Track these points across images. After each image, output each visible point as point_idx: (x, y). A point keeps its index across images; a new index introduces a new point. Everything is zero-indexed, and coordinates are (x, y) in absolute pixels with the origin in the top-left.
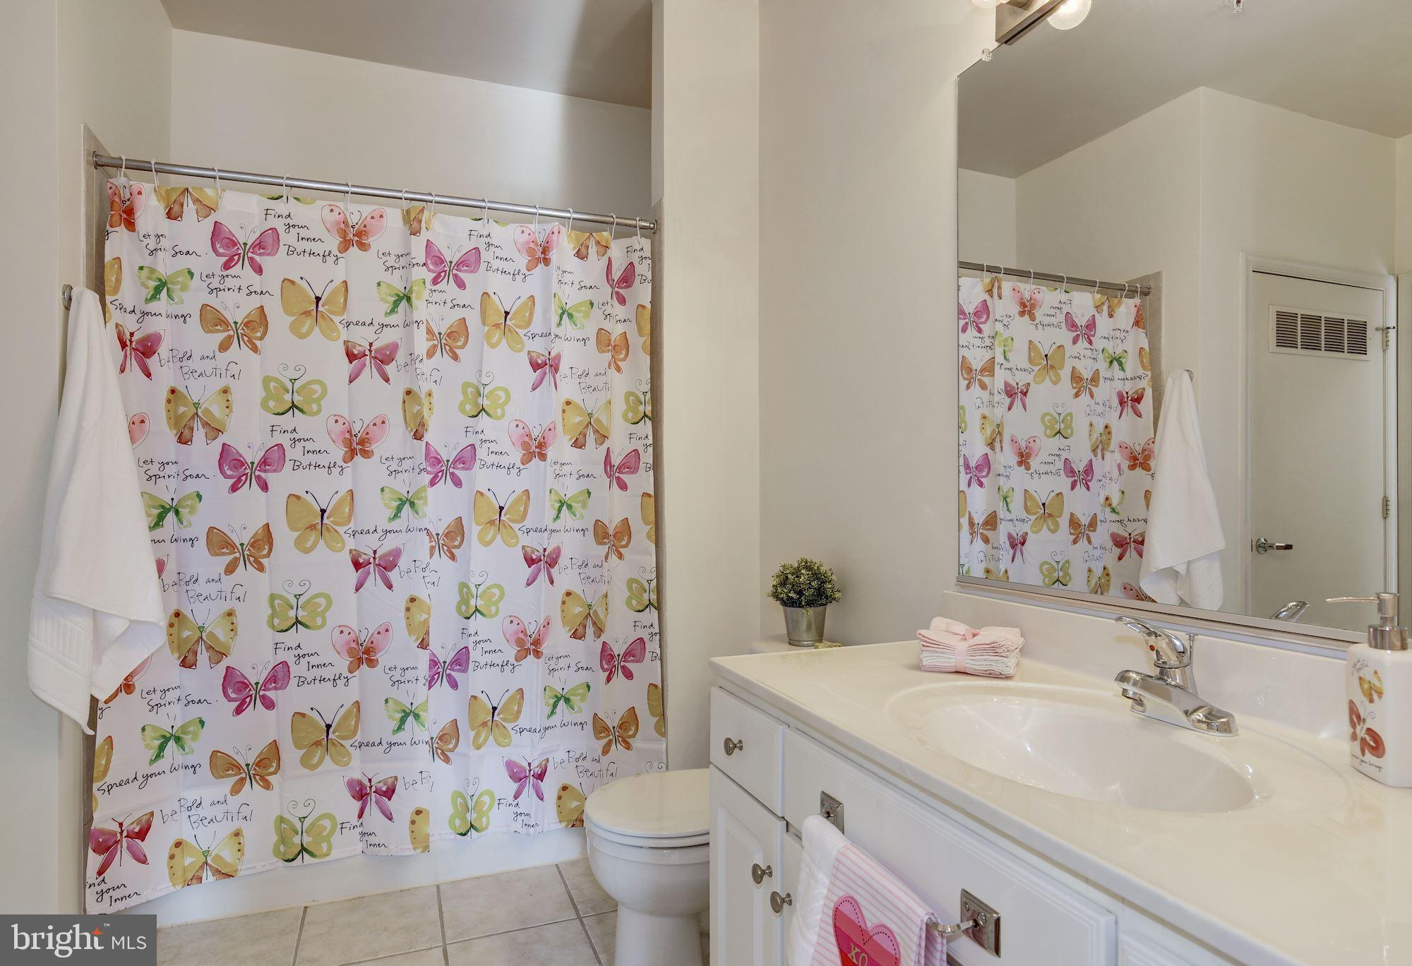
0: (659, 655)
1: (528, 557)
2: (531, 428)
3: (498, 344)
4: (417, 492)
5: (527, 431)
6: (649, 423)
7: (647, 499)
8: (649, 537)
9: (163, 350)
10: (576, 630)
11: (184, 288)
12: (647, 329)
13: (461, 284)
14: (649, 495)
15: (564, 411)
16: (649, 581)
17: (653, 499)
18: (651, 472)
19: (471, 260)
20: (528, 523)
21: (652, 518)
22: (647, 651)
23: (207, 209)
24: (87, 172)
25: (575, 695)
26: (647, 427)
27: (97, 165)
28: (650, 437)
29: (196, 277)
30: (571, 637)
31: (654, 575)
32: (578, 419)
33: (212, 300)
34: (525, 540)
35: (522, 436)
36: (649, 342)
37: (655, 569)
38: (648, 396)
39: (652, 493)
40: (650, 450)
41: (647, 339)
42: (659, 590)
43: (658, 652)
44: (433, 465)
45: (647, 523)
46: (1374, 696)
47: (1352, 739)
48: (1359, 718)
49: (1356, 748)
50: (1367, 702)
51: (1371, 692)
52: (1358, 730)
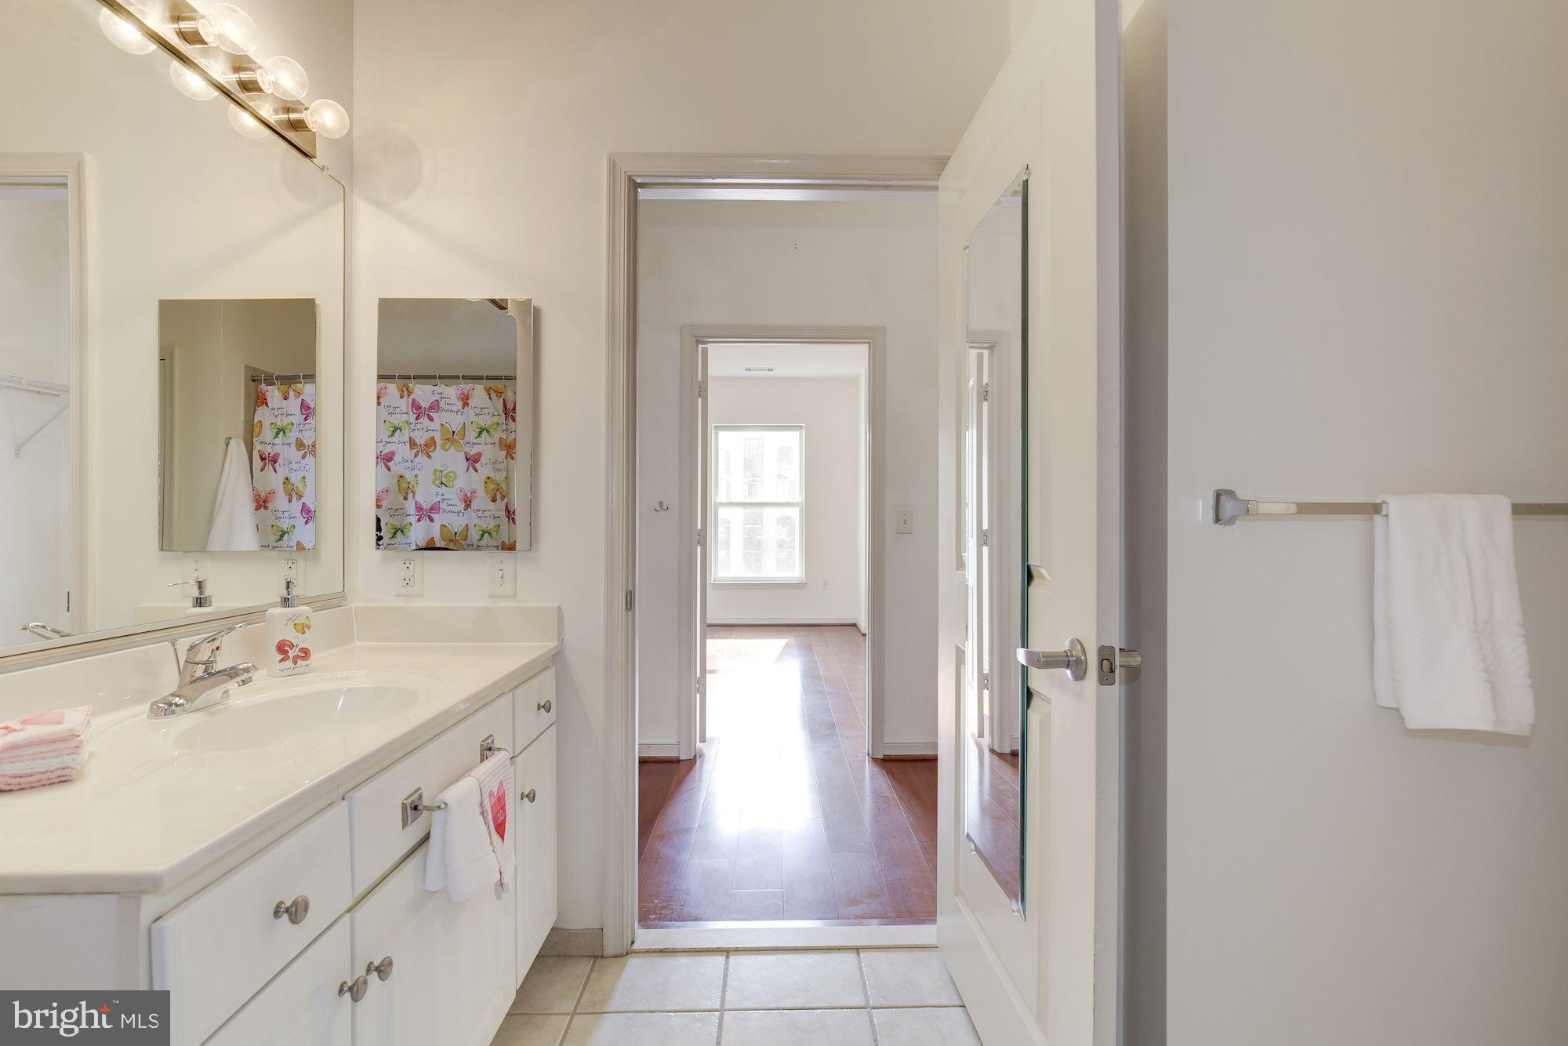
3: (449, 448)
4: (405, 526)
9: (280, 461)
11: (290, 431)
13: (431, 419)
15: (486, 483)
19: (435, 407)
23: (298, 394)
24: (246, 385)
27: (253, 381)
29: (295, 426)
32: (493, 486)
33: (300, 436)
44: (419, 512)
46: (306, 629)
47: (281, 661)
48: (292, 646)
49: (289, 663)
50: (299, 635)
51: (303, 629)
52: (291, 653)
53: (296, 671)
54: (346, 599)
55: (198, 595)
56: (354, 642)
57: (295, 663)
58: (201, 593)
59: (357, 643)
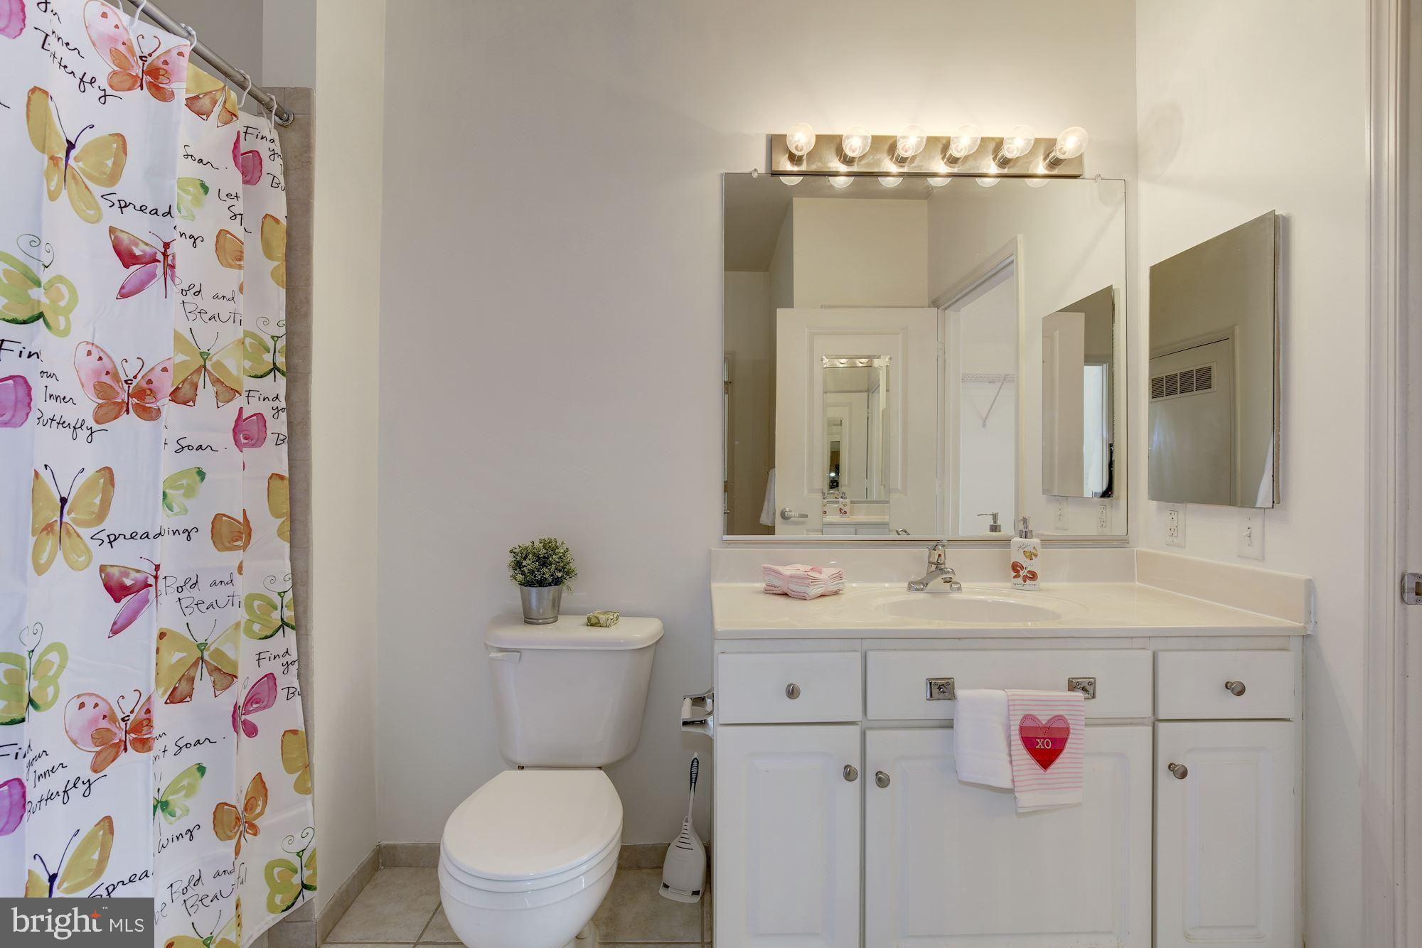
0: (299, 690)
1: (113, 584)
2: (118, 362)
5: (109, 366)
6: (282, 381)
7: (277, 482)
8: (280, 534)
10: (175, 689)
12: (280, 251)
14: (281, 477)
16: (282, 594)
17: (286, 482)
18: (285, 447)
20: (111, 525)
21: (286, 507)
22: (279, 689)
25: (174, 793)
26: (279, 385)
28: (282, 398)
30: (166, 703)
31: (289, 584)
34: (104, 555)
35: (97, 373)
36: (283, 270)
37: (290, 576)
38: (281, 343)
39: (286, 474)
40: (283, 416)
41: (277, 263)
42: (297, 602)
43: (297, 685)
45: (276, 515)
46: (1033, 557)
47: (1015, 577)
48: (1022, 567)
49: (1020, 580)
50: (1028, 560)
51: (1031, 556)
52: (1021, 573)
53: (1025, 587)
54: (1128, 543)
55: (992, 524)
56: (1134, 581)
57: (1025, 581)
58: (995, 522)
59: (1137, 583)
